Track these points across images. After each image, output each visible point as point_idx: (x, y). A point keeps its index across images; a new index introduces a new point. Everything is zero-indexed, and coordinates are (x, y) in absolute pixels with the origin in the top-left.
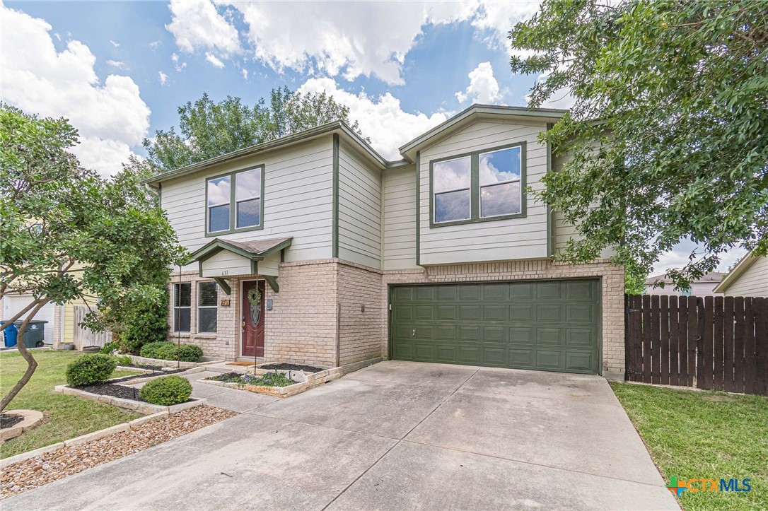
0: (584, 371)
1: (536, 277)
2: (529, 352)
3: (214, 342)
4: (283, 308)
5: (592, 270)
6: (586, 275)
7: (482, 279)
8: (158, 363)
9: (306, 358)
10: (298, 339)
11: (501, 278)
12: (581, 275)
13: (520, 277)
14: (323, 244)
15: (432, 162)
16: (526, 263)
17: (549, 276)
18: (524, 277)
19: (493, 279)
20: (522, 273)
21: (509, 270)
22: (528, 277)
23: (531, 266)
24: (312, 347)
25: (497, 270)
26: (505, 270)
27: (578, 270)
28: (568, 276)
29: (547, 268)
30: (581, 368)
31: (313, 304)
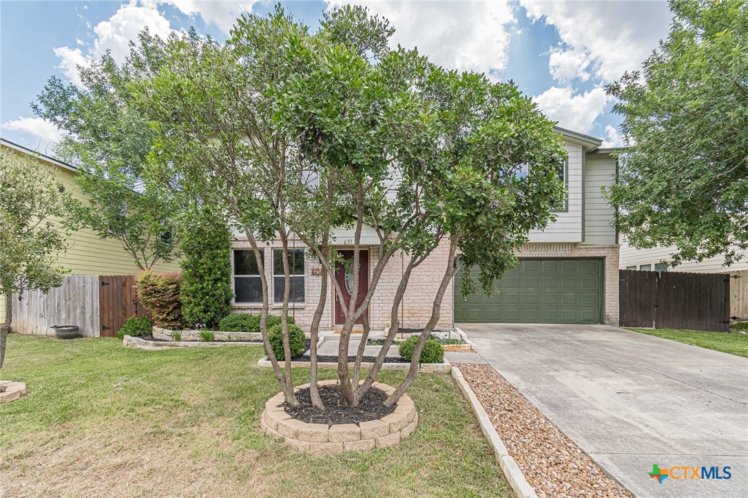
0: (591, 322)
1: (565, 256)
2: (555, 310)
3: (302, 311)
5: (601, 252)
6: (596, 255)
7: (526, 256)
10: (412, 305)
11: (540, 256)
12: (593, 255)
13: (554, 256)
16: (558, 245)
17: (573, 256)
18: (556, 256)
19: (534, 256)
20: (555, 252)
21: (546, 250)
22: (559, 256)
23: (561, 247)
25: (537, 250)
26: (543, 250)
27: (592, 252)
28: (585, 256)
29: (572, 250)
30: (589, 320)
31: (428, 274)
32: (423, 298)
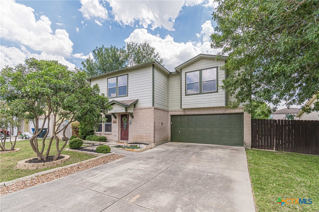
0: (238, 145)
1: (222, 113)
2: (219, 139)
3: (111, 135)
4: (135, 123)
5: (240, 110)
6: (238, 112)
7: (203, 113)
8: (92, 142)
9: (143, 141)
10: (141, 134)
11: (210, 113)
13: (216, 113)
14: (149, 102)
15: (186, 73)
16: (218, 108)
17: (226, 113)
18: (218, 113)
19: (207, 113)
20: (217, 111)
21: (213, 110)
22: (219, 113)
23: (220, 109)
24: (145, 137)
25: (208, 110)
26: (211, 110)
27: (236, 110)
28: (232, 112)
29: (225, 110)
30: (237, 144)
31: (146, 122)
32: (144, 131)
